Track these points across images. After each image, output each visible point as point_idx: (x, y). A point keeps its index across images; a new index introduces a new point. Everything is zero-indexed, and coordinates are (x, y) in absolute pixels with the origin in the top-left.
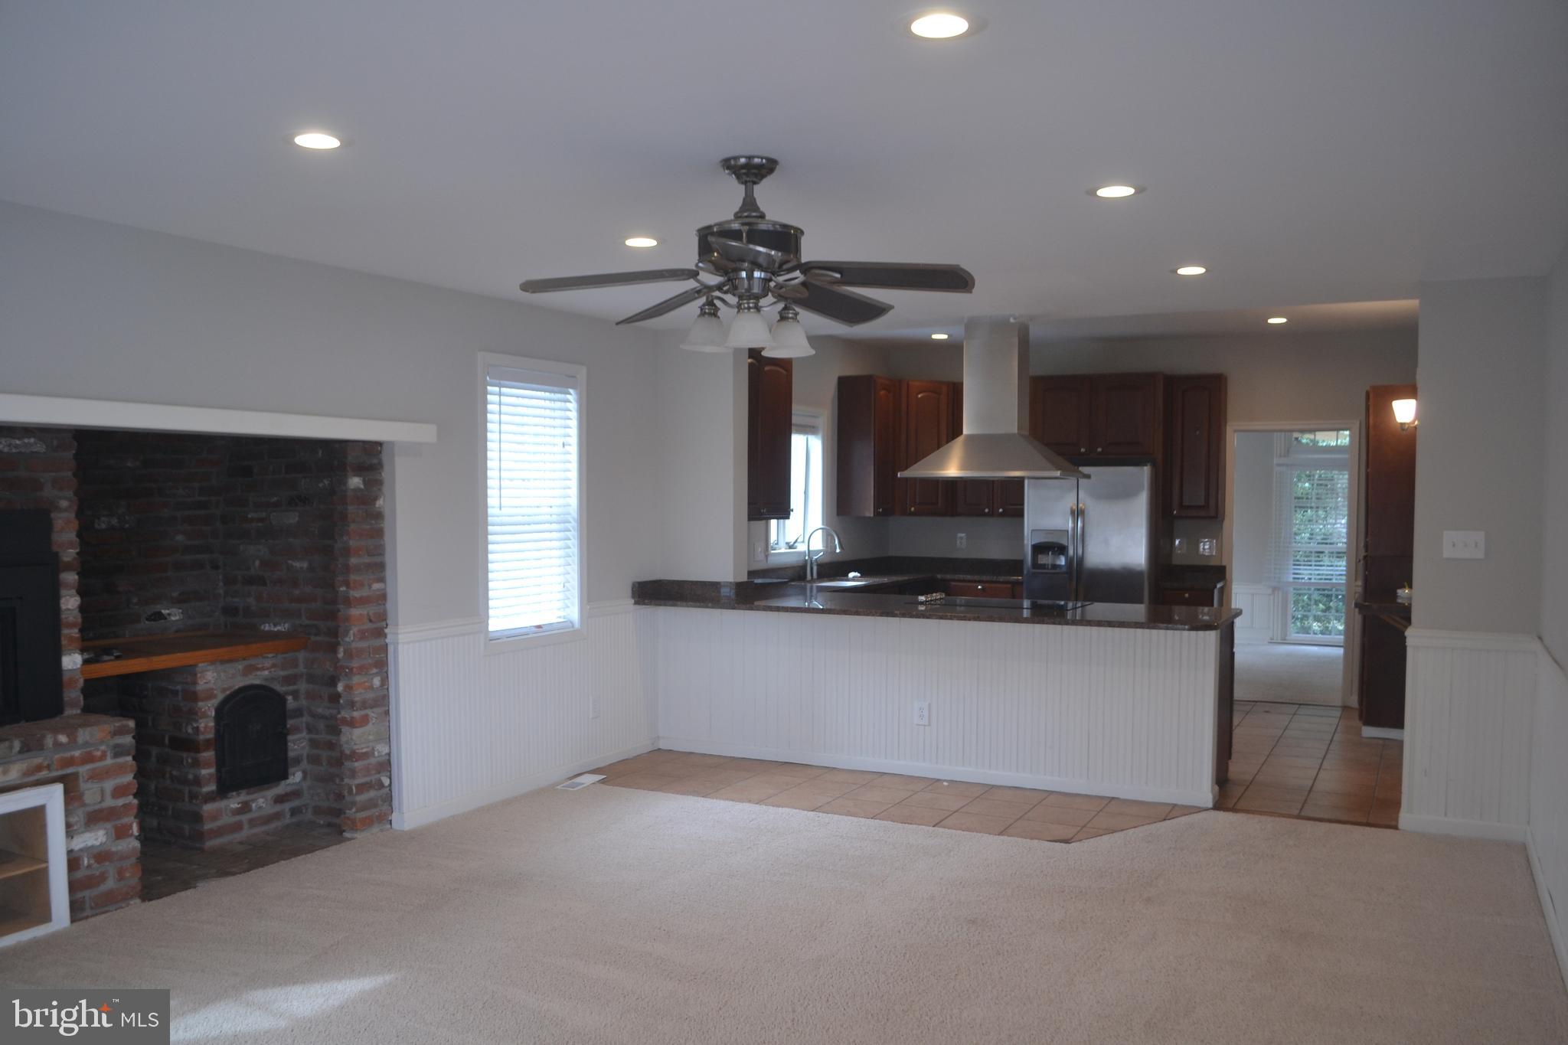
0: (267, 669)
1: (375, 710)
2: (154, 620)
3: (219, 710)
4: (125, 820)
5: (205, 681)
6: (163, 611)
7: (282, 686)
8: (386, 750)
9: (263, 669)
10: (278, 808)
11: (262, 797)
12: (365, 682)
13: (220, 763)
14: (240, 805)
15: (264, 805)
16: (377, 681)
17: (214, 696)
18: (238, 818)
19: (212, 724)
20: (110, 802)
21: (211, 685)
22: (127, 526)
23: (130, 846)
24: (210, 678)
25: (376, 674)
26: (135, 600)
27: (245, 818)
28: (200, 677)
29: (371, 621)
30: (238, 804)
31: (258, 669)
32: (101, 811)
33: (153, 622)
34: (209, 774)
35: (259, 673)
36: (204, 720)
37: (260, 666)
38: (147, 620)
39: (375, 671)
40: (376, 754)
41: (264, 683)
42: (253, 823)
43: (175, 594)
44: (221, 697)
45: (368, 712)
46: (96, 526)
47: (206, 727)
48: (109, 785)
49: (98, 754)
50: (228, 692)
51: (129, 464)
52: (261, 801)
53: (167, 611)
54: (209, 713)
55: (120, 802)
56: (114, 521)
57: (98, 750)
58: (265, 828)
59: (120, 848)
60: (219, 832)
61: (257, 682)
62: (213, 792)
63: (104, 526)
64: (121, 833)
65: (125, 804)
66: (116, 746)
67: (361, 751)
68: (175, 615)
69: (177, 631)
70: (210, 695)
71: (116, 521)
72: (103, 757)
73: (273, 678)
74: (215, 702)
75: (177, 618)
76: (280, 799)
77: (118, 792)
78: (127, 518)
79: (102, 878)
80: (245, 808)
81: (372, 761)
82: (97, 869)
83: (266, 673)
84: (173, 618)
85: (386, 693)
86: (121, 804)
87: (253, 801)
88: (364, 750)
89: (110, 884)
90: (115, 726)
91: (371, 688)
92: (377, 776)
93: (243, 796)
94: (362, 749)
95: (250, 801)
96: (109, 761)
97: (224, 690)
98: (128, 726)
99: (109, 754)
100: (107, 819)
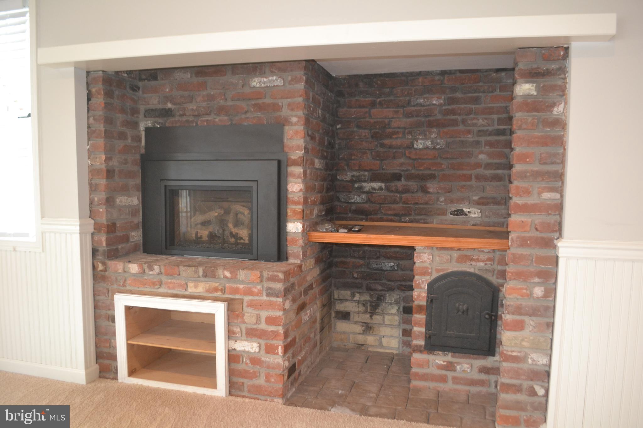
0: (483, 261)
1: (534, 318)
2: (457, 215)
3: (431, 285)
4: (275, 342)
5: (421, 260)
6: (464, 210)
7: (498, 278)
8: (544, 361)
9: (478, 260)
10: (483, 377)
11: (468, 364)
12: (522, 289)
13: (428, 325)
14: (445, 363)
15: (469, 371)
16: (538, 291)
17: (430, 274)
18: (444, 372)
19: (424, 294)
20: (263, 326)
21: (426, 265)
22: (438, 147)
23: (276, 361)
24: (426, 259)
25: (538, 284)
26: (442, 199)
27: (450, 374)
28: (417, 257)
29: (537, 229)
30: (444, 362)
31: (472, 260)
32: (256, 330)
33: (455, 216)
34: (419, 332)
35: (473, 263)
36: (419, 290)
37: (475, 257)
38: (451, 214)
39: (537, 280)
40: (530, 361)
41: (477, 272)
42: (456, 380)
43: (476, 198)
44: (435, 275)
45: (526, 319)
46: (415, 146)
47: (419, 296)
48: (264, 314)
49: (256, 290)
50: (441, 273)
51: (434, 102)
52: (466, 366)
53: (468, 210)
54: (423, 286)
55: (271, 328)
56: (429, 143)
57: (256, 288)
58: (467, 388)
59: (268, 359)
60: (424, 377)
61: (472, 270)
62: (421, 346)
63: (421, 147)
64: (270, 350)
65: (274, 331)
66: (268, 289)
67: (510, 353)
68: (474, 213)
69: (473, 225)
70: (424, 273)
71: (430, 143)
72: (259, 294)
73: (486, 270)
74: (429, 279)
75: (476, 215)
76: (485, 370)
77: (270, 321)
78: (438, 141)
79: (255, 375)
80: (450, 367)
81: (525, 366)
82: (250, 368)
83: (482, 264)
84: (473, 215)
85: (551, 305)
86: (270, 330)
87: (458, 363)
88: (514, 354)
89: (261, 381)
90: (268, 274)
91: (530, 295)
92: (531, 383)
93: (449, 357)
94: (512, 352)
95: (456, 363)
96: (265, 298)
97: (438, 271)
98: (278, 276)
99: (265, 293)
100: (260, 337)
